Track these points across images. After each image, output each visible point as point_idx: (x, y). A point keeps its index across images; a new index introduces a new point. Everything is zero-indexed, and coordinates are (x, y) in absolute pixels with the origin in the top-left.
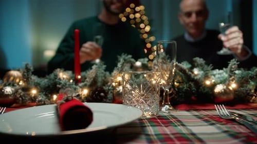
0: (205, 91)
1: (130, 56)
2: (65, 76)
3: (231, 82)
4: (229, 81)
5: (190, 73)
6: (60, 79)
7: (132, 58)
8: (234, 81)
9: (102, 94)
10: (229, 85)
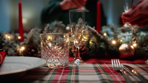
0: (113, 49)
1: (61, 22)
2: (9, 37)
3: (133, 42)
4: (132, 41)
5: (100, 35)
6: (5, 39)
7: (63, 23)
8: (135, 41)
9: (33, 50)
10: (131, 44)
